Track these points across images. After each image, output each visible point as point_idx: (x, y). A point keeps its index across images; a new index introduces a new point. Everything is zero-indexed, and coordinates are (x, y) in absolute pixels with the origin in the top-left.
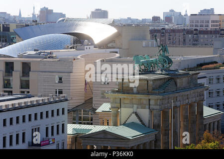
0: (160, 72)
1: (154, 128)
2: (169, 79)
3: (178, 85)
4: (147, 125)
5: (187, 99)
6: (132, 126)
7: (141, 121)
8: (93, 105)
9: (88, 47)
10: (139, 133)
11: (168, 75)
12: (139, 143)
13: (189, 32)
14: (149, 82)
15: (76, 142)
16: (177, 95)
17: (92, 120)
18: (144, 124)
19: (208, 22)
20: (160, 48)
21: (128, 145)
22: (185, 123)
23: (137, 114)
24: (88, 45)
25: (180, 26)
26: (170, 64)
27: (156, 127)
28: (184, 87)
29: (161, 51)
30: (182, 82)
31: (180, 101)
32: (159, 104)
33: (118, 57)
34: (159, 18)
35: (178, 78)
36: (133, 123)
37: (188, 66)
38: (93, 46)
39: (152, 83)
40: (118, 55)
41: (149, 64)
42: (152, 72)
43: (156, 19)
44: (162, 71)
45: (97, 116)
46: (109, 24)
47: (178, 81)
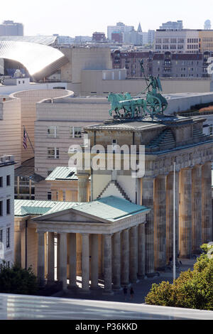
0: (150, 119)
1: (143, 204)
2: (164, 130)
3: (178, 138)
4: (134, 200)
5: (190, 159)
6: (111, 201)
7: (124, 194)
8: (36, 170)
9: (21, 80)
10: (123, 213)
11: (161, 123)
12: (124, 228)
13: (157, 57)
14: (136, 134)
15: (26, 226)
16: (176, 153)
17: (33, 192)
18: (128, 199)
19: (182, 41)
20: (149, 83)
21: (109, 230)
22: (186, 196)
23: (117, 184)
24: (20, 77)
25: (139, 47)
26: (164, 107)
27: (147, 203)
28: (186, 142)
29: (151, 86)
30: (183, 134)
31: (180, 162)
32: (151, 168)
33: (71, 96)
34: (104, 35)
35: (177, 128)
36: (111, 196)
37: (179, 109)
38: (29, 79)
39: (140, 135)
40: (71, 93)
41: (132, 106)
42: (138, 119)
43: (98, 36)
44: (152, 117)
45: (48, 186)
46: (50, 45)
47: (178, 132)
